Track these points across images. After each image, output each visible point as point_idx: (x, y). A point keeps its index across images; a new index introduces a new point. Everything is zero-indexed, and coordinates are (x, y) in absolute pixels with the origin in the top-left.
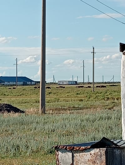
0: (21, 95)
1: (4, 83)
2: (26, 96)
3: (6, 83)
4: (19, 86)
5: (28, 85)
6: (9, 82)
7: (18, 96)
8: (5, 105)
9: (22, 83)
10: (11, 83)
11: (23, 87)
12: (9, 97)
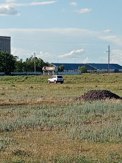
0: (115, 82)
1: (97, 70)
2: (120, 83)
3: (98, 70)
4: (111, 73)
5: (119, 72)
6: (101, 69)
7: (112, 83)
8: (104, 91)
9: (113, 70)
10: (103, 70)
11: (115, 74)
12: (104, 84)
